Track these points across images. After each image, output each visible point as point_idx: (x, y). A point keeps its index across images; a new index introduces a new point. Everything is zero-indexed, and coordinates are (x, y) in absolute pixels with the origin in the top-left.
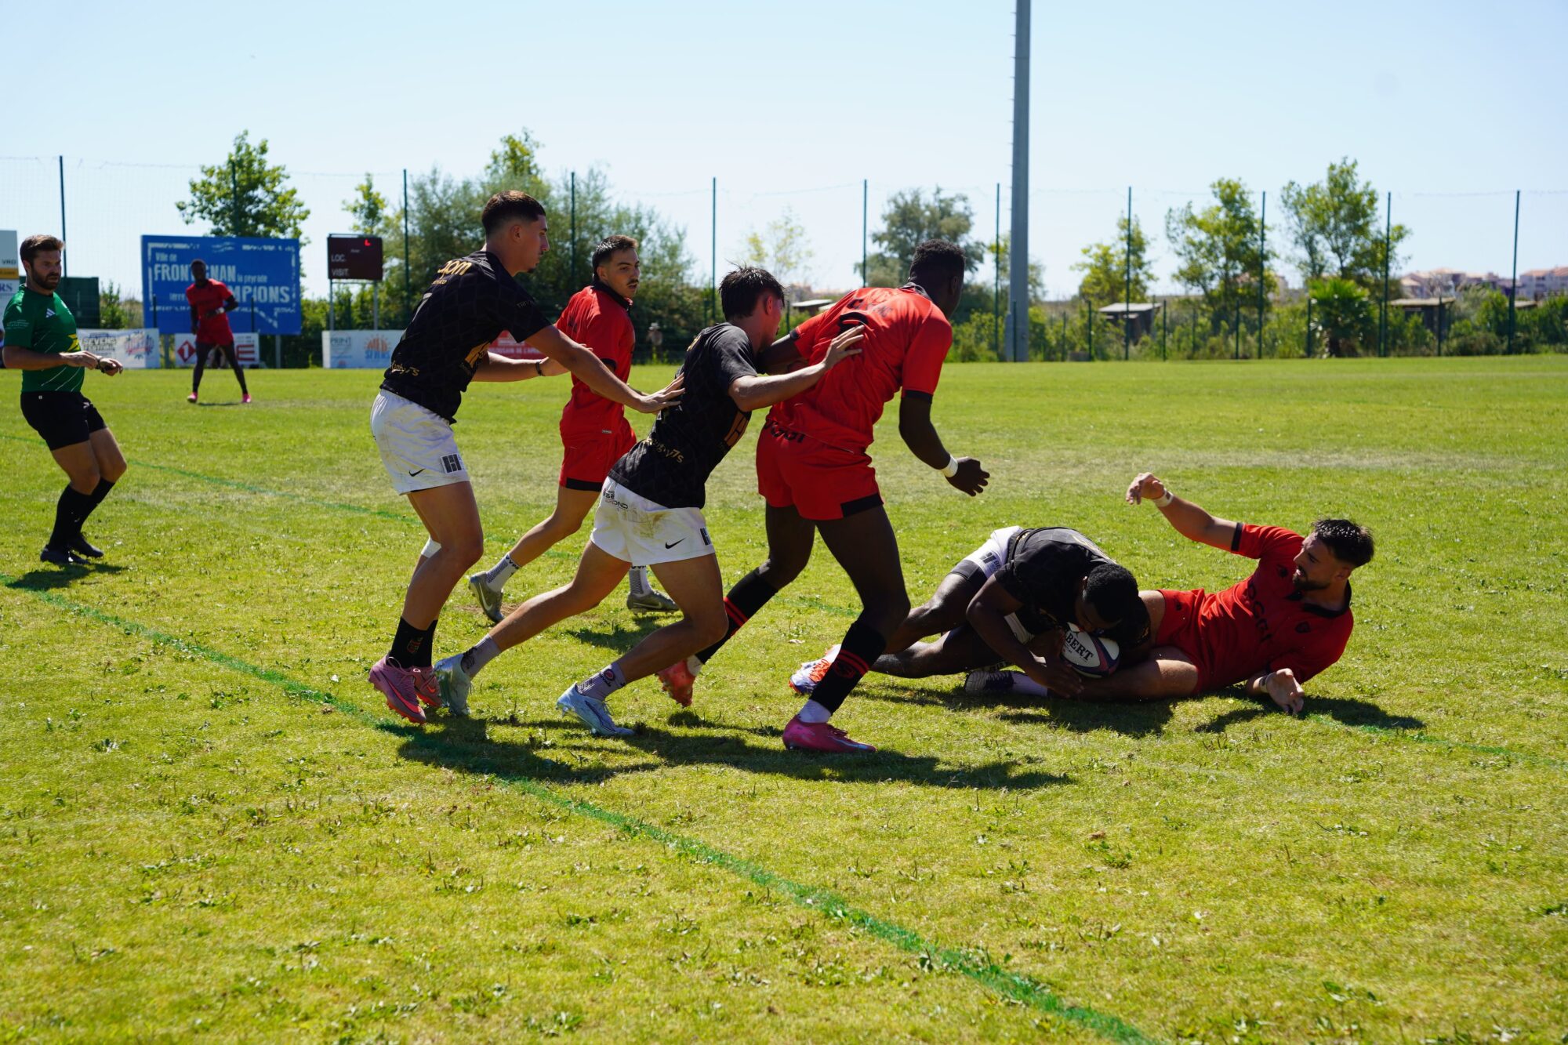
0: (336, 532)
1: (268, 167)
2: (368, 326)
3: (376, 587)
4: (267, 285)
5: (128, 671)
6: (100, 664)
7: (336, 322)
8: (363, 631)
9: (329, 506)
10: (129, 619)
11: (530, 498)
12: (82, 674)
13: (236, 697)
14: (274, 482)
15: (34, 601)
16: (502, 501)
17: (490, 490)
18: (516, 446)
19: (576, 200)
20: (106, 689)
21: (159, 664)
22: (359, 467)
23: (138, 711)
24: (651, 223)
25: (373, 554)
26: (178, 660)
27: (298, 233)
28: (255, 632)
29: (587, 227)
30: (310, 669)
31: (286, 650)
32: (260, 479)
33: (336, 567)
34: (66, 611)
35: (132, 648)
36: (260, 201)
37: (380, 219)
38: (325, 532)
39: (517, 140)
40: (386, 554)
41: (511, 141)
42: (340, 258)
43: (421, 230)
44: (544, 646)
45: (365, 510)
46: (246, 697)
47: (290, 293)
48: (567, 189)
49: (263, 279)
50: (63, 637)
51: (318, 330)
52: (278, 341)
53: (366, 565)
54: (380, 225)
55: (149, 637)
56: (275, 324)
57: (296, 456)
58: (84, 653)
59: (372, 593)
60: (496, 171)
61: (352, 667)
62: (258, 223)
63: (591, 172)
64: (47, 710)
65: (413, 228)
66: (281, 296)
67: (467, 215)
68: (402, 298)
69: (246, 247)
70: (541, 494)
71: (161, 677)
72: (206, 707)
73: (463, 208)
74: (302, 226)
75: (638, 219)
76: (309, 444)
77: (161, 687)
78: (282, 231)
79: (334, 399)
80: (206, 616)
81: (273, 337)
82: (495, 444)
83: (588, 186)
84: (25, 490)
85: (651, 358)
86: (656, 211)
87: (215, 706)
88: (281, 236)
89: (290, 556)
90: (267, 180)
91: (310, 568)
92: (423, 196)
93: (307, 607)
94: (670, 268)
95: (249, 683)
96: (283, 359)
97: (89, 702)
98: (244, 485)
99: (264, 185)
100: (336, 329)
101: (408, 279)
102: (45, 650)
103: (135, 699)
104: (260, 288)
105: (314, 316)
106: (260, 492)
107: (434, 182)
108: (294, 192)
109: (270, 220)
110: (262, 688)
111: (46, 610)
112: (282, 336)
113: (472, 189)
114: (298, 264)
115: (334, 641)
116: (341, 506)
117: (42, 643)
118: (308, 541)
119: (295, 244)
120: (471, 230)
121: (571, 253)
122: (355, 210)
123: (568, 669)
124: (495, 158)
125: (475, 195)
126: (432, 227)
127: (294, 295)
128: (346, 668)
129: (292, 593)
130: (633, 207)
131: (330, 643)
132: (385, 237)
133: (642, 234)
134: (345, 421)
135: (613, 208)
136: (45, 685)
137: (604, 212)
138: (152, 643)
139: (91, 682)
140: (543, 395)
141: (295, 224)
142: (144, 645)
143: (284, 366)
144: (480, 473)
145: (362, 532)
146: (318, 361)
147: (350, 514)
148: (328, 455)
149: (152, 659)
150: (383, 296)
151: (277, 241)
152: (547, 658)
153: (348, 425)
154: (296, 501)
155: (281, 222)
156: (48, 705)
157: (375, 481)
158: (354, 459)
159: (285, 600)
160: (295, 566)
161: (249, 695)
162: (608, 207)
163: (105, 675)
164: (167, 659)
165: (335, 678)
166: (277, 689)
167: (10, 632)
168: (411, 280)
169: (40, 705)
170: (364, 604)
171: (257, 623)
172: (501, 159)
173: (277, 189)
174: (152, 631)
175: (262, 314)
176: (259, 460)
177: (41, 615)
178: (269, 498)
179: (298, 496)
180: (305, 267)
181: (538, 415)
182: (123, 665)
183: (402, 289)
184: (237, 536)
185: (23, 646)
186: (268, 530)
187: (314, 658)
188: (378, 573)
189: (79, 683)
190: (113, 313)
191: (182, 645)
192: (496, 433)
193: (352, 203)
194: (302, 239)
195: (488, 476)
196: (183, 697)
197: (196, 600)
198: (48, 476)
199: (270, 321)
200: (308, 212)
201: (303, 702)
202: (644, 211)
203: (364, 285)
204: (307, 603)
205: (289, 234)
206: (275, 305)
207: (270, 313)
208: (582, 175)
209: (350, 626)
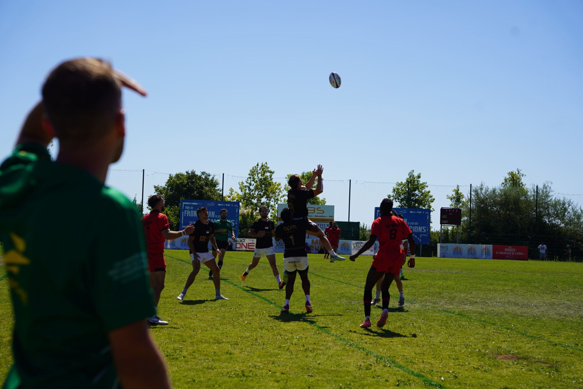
0: (442, 321)
1: (421, 183)
2: (454, 242)
3: (458, 343)
4: (418, 226)
5: (367, 369)
6: (358, 365)
7: (442, 240)
8: (453, 361)
9: (439, 310)
10: (367, 349)
11: (518, 312)
12: (351, 368)
13: (406, 382)
14: (419, 300)
15: (336, 340)
16: (507, 313)
17: (502, 308)
18: (512, 291)
19: (538, 196)
20: (359, 375)
21: (378, 367)
22: (451, 296)
23: (371, 385)
24: (569, 206)
25: (456, 330)
26: (385, 366)
27: (430, 207)
28: (412, 358)
29: (542, 207)
30: (433, 374)
31: (424, 365)
32: (414, 299)
33: (442, 334)
34: (346, 344)
35: (368, 360)
36: (417, 195)
37: (461, 202)
38: (438, 320)
39: (514, 173)
40: (461, 331)
41: (512, 174)
42: (445, 216)
43: (475, 206)
44: (526, 374)
45: (453, 313)
46: (409, 383)
47: (426, 229)
48: (534, 192)
49: (417, 223)
50: (345, 354)
51: (436, 243)
52: (421, 246)
53: (453, 335)
54: (461, 204)
55: (374, 357)
56: (420, 240)
57: (427, 290)
58: (352, 361)
59: (456, 346)
60: (506, 185)
61: (449, 375)
62: (415, 204)
63: (544, 185)
64: (340, 381)
65: (473, 206)
66: (423, 230)
67: (494, 201)
68: (468, 232)
69: (411, 212)
70: (523, 311)
71: (379, 373)
72: (395, 385)
73: (492, 199)
74: (432, 204)
75: (564, 204)
76: (432, 286)
77: (379, 376)
78: (424, 206)
79: (441, 269)
80: (395, 350)
81: (419, 245)
82: (503, 290)
83: (543, 191)
84: (333, 298)
85: (568, 259)
86: (572, 201)
87: (398, 385)
88: (424, 208)
89: (425, 329)
90: (420, 188)
91: (432, 334)
92: (477, 194)
93: (431, 350)
94: (577, 224)
95: (410, 377)
96: (422, 253)
97: (354, 380)
98: (408, 300)
99: (418, 189)
100: (442, 243)
101: (470, 225)
102: (339, 358)
103: (370, 380)
104: (415, 227)
105: (434, 238)
106: (414, 303)
107: (481, 189)
108: (429, 192)
109: (420, 202)
110: (415, 380)
111: (339, 343)
112: (422, 245)
113: (496, 191)
114: (430, 218)
115: (442, 364)
116: (444, 310)
117: (338, 356)
118: (432, 323)
119: (429, 211)
120: (495, 207)
121: (535, 216)
122: (451, 199)
123: (537, 384)
124: (506, 180)
125: (497, 194)
126: (480, 205)
127: (427, 230)
128: (447, 375)
129: (426, 343)
130: (562, 199)
131: (440, 364)
132: (462, 209)
133: (565, 210)
134: (445, 278)
135: (553, 199)
136: (339, 372)
137: (550, 201)
138: (375, 359)
139: (355, 372)
140: (523, 271)
141: (429, 203)
142: (372, 360)
143: (423, 256)
144: (498, 301)
145: (452, 321)
146: (435, 255)
147: (447, 314)
148: (439, 291)
149: (375, 365)
150: (460, 231)
151: (422, 210)
152: (528, 379)
153: (446, 279)
154: (427, 308)
155: (424, 203)
156: (340, 379)
157: (457, 302)
158: (449, 293)
159: (423, 346)
160: (427, 333)
161: (411, 382)
162: (552, 199)
163: (359, 370)
164: (381, 365)
165: (442, 379)
166: (421, 381)
167: (327, 350)
168: (471, 225)
169: (337, 379)
170: (453, 350)
171: (413, 354)
172: (508, 180)
173: (423, 191)
174: (375, 354)
175: (416, 236)
176: (414, 291)
177: (338, 345)
178: (417, 306)
179: (428, 306)
180: (432, 219)
181: (521, 279)
182: (366, 366)
183: (468, 228)
184: (406, 320)
185: (332, 356)
186: (417, 318)
187: (434, 370)
188: (458, 338)
189: (350, 372)
190: (364, 235)
191: (386, 360)
192: (504, 285)
193: (450, 196)
194: (431, 209)
195: (501, 302)
196: (387, 381)
197: (391, 343)
198: (340, 294)
199: (419, 239)
200: (434, 199)
201: (431, 387)
202: (566, 201)
203: (453, 227)
204: (432, 348)
205: (426, 207)
206: (420, 233)
207: (418, 236)
208: (541, 187)
209: (448, 358)
